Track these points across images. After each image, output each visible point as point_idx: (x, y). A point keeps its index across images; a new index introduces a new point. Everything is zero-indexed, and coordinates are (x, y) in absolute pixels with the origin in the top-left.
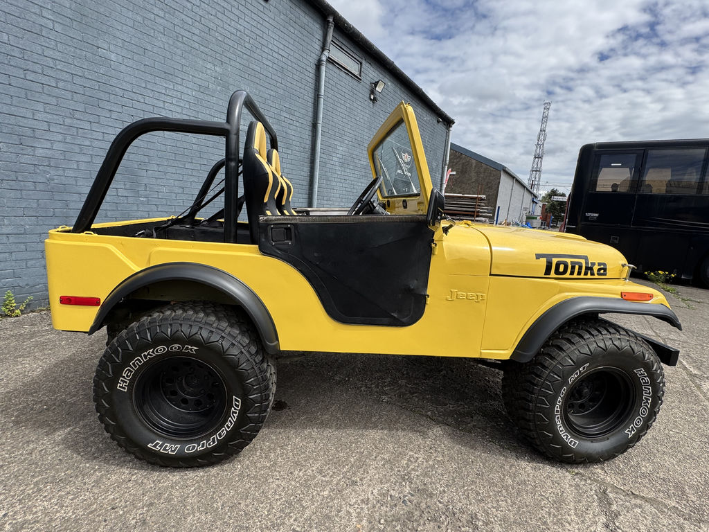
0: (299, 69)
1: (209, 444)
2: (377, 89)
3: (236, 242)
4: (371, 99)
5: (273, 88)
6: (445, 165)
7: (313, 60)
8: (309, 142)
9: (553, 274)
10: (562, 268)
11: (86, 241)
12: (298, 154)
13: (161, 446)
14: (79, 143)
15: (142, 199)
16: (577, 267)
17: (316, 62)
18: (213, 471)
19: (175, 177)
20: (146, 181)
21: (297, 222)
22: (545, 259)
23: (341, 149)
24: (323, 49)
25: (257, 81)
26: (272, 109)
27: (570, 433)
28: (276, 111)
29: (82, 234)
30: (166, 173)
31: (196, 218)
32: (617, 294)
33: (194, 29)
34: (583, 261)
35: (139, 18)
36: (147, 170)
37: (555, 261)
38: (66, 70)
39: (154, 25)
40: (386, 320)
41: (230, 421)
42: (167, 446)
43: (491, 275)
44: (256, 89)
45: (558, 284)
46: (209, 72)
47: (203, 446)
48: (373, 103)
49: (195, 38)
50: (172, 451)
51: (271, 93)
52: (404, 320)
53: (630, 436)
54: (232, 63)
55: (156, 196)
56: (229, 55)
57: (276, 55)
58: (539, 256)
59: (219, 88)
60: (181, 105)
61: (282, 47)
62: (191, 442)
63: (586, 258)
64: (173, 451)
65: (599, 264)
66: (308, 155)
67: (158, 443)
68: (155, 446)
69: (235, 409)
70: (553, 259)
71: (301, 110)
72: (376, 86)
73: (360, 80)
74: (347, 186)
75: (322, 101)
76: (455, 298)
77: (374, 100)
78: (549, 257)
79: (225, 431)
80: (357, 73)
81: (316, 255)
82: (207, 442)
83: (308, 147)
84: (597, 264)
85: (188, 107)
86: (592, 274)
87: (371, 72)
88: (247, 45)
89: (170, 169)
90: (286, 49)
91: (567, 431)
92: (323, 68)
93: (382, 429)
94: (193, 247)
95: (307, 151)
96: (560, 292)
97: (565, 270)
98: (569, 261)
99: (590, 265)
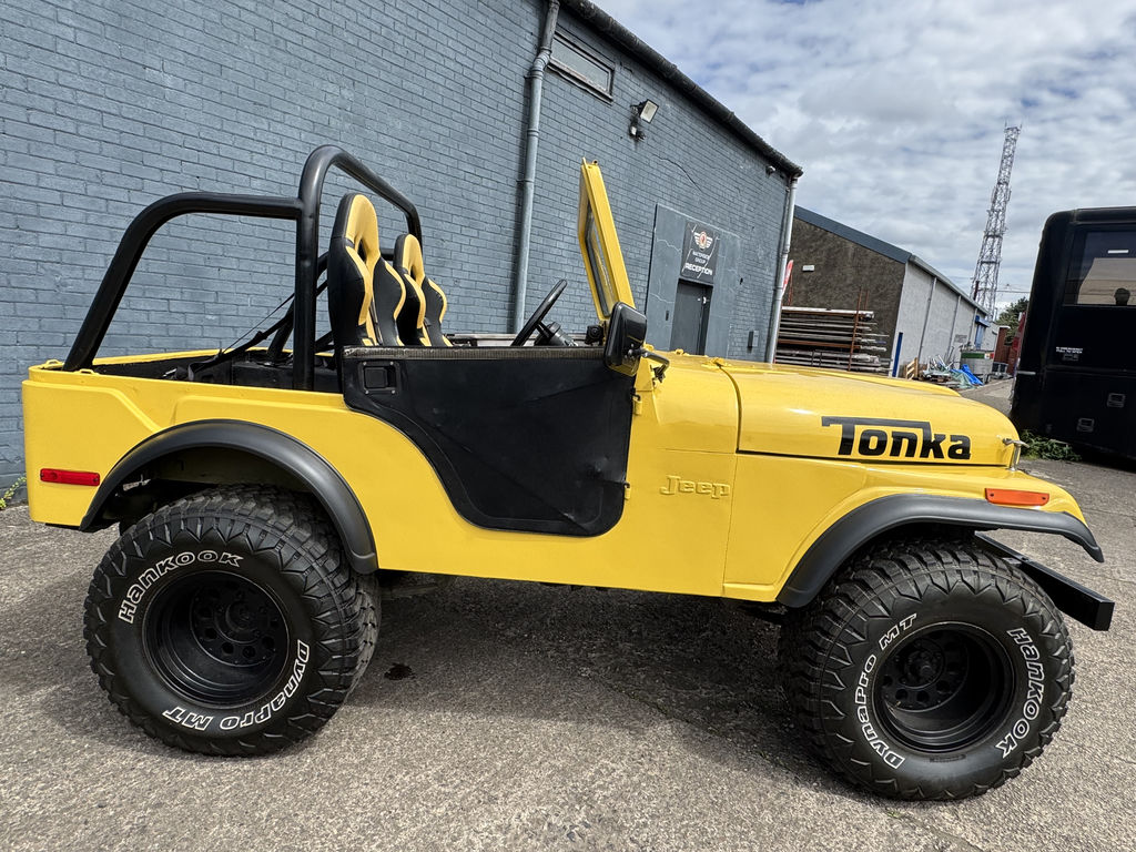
0: (493, 86)
1: (259, 718)
2: (643, 116)
3: (312, 389)
4: (631, 135)
5: (444, 121)
6: (783, 253)
7: (520, 70)
8: (511, 216)
9: (855, 453)
10: (873, 443)
11: (82, 384)
12: (489, 236)
13: (183, 716)
14: (108, 224)
15: (210, 317)
16: (905, 442)
17: (526, 73)
18: (266, 764)
19: (268, 279)
20: (217, 286)
21: (405, 357)
22: (840, 427)
24: (539, 50)
25: (416, 110)
26: (443, 160)
27: (888, 741)
28: (450, 162)
29: (76, 373)
30: (252, 272)
31: (284, 350)
32: (978, 492)
33: (306, 28)
34: (919, 433)
35: (214, 16)
36: (220, 268)
37: (859, 430)
38: (91, 106)
39: (240, 26)
40: (556, 524)
41: (292, 681)
42: (192, 716)
43: (738, 451)
44: (414, 124)
45: (864, 472)
46: (329, 98)
47: (248, 721)
48: (637, 141)
49: (307, 42)
50: (200, 725)
51: (440, 129)
52: (585, 525)
53: (1005, 755)
54: (372, 82)
55: (234, 313)
56: (367, 68)
57: (451, 65)
58: (827, 421)
59: (347, 126)
60: (281, 157)
61: (462, 49)
62: (231, 712)
63: (925, 426)
64: (202, 726)
65: (954, 438)
66: (508, 239)
67: (179, 711)
68: (174, 715)
69: (301, 662)
70: (856, 427)
71: (496, 159)
72: (640, 110)
73: (611, 100)
74: (583, 293)
75: (535, 141)
76: (675, 490)
77: (638, 137)
78: (848, 425)
79: (284, 698)
80: (604, 89)
81: (435, 411)
82: (255, 714)
83: (509, 224)
84: (948, 438)
85: (292, 159)
86: (939, 454)
87: (632, 85)
88: (399, 50)
89: (258, 267)
90: (471, 54)
91: (882, 736)
92: (538, 84)
93: (566, 720)
94: (243, 396)
95: (507, 232)
96: (868, 485)
97: (881, 447)
98: (889, 430)
99: (933, 439)
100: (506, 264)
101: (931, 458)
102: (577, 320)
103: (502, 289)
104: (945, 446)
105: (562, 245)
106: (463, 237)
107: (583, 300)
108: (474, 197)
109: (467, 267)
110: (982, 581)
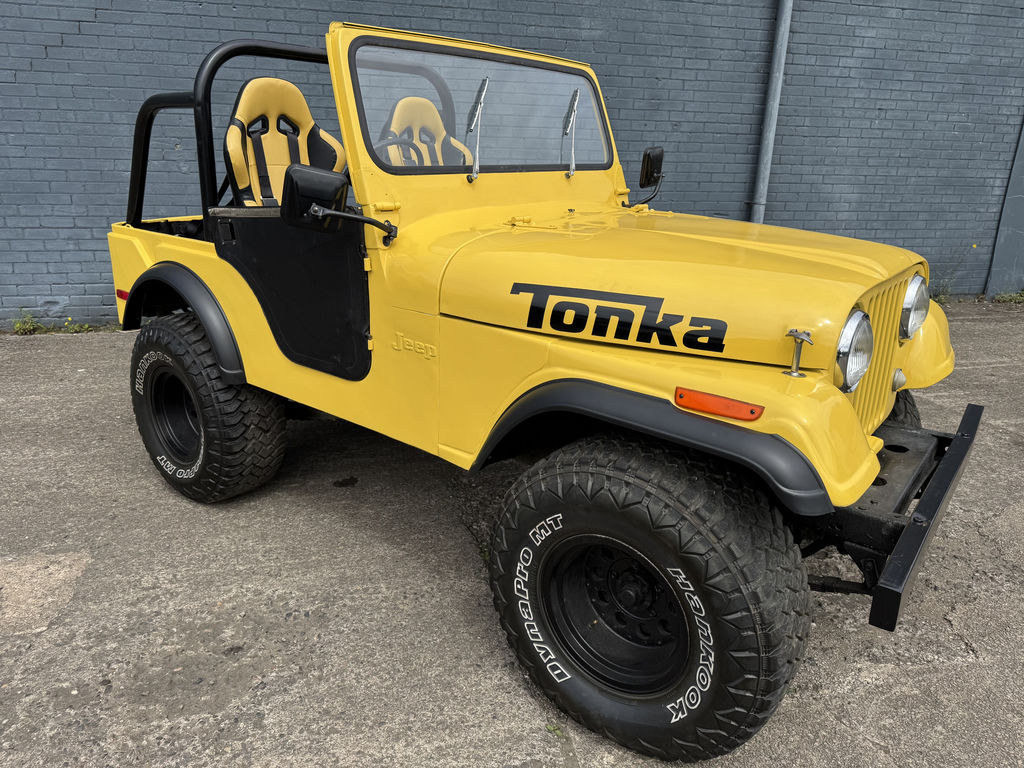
8: (760, 35)
9: (544, 326)
10: (569, 318)
11: (126, 234)
12: (727, 66)
13: (165, 462)
16: (615, 321)
22: (530, 296)
23: (871, 33)
29: (125, 227)
32: (665, 390)
37: (553, 301)
40: (329, 365)
42: (168, 464)
43: (440, 314)
52: (349, 368)
53: (673, 720)
58: (517, 288)
60: (469, 18)
62: (181, 466)
65: (695, 321)
67: (163, 458)
68: (161, 460)
70: (551, 297)
76: (401, 348)
78: (541, 292)
84: (686, 321)
85: (479, 18)
86: (667, 338)
91: (549, 640)
95: (754, 57)
96: (549, 365)
97: (579, 323)
98: (592, 305)
99: (659, 319)
100: (750, 96)
101: (655, 342)
102: (871, 162)
103: (745, 128)
104: (678, 331)
105: (851, 62)
106: (686, 72)
107: (886, 134)
108: (707, 21)
109: (690, 107)
110: (630, 495)
